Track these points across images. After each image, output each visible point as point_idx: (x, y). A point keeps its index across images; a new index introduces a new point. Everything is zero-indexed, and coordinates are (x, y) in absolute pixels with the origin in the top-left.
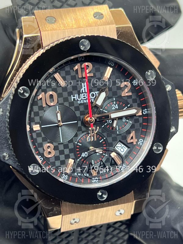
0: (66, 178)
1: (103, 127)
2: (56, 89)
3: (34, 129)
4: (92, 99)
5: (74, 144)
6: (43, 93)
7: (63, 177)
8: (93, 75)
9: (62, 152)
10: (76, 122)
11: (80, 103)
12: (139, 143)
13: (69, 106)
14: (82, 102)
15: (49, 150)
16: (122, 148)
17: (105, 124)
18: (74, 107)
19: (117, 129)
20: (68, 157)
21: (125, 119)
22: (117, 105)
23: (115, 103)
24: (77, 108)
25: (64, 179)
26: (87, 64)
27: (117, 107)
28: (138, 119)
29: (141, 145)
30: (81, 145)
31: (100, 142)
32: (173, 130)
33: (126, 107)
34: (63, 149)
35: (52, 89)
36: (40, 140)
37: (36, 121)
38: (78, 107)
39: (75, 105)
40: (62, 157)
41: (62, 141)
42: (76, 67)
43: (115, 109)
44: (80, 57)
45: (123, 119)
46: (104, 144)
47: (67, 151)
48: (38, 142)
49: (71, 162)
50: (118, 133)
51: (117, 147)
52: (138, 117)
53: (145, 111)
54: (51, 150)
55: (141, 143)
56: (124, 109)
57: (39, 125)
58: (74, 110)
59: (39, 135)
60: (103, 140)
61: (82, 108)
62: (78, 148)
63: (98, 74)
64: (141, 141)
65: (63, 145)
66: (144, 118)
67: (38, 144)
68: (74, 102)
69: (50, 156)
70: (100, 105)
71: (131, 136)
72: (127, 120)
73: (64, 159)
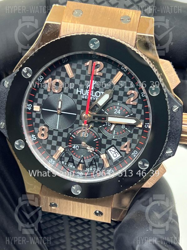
0: (53, 163)
1: (100, 127)
2: (64, 78)
3: (34, 110)
4: (96, 98)
5: (68, 134)
6: (51, 79)
7: (50, 161)
8: (102, 75)
9: (55, 138)
10: (76, 114)
11: (84, 98)
12: (133, 154)
13: (73, 98)
14: (85, 97)
15: (43, 132)
16: (115, 153)
17: (103, 125)
18: (77, 100)
19: (114, 134)
20: (59, 144)
21: (124, 126)
22: (120, 110)
23: (118, 108)
24: (79, 102)
25: (51, 163)
26: (99, 63)
27: (119, 113)
28: (138, 130)
29: (134, 156)
30: (75, 137)
31: (94, 140)
32: (169, 152)
33: (129, 115)
34: (57, 135)
35: (61, 77)
36: (37, 121)
37: (38, 103)
38: (81, 101)
39: (79, 99)
40: (54, 143)
41: (57, 128)
42: (88, 63)
43: (116, 113)
44: (94, 55)
45: (123, 126)
46: (97, 144)
47: (60, 139)
48: (36, 122)
49: (61, 150)
50: (114, 137)
51: (110, 150)
52: (138, 128)
53: (147, 125)
54: (45, 132)
55: (135, 154)
56: (126, 117)
57: (39, 107)
58: (76, 103)
59: (38, 116)
60: (97, 139)
61: (84, 103)
62: (71, 139)
63: (108, 76)
64: (136, 153)
65: (57, 131)
66: (144, 131)
67: (35, 124)
68: (79, 95)
69: (42, 138)
70: (101, 105)
71: (125, 145)
72: (126, 128)
73: (55, 145)
